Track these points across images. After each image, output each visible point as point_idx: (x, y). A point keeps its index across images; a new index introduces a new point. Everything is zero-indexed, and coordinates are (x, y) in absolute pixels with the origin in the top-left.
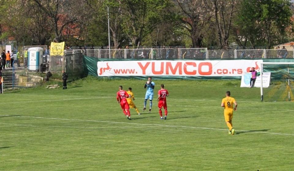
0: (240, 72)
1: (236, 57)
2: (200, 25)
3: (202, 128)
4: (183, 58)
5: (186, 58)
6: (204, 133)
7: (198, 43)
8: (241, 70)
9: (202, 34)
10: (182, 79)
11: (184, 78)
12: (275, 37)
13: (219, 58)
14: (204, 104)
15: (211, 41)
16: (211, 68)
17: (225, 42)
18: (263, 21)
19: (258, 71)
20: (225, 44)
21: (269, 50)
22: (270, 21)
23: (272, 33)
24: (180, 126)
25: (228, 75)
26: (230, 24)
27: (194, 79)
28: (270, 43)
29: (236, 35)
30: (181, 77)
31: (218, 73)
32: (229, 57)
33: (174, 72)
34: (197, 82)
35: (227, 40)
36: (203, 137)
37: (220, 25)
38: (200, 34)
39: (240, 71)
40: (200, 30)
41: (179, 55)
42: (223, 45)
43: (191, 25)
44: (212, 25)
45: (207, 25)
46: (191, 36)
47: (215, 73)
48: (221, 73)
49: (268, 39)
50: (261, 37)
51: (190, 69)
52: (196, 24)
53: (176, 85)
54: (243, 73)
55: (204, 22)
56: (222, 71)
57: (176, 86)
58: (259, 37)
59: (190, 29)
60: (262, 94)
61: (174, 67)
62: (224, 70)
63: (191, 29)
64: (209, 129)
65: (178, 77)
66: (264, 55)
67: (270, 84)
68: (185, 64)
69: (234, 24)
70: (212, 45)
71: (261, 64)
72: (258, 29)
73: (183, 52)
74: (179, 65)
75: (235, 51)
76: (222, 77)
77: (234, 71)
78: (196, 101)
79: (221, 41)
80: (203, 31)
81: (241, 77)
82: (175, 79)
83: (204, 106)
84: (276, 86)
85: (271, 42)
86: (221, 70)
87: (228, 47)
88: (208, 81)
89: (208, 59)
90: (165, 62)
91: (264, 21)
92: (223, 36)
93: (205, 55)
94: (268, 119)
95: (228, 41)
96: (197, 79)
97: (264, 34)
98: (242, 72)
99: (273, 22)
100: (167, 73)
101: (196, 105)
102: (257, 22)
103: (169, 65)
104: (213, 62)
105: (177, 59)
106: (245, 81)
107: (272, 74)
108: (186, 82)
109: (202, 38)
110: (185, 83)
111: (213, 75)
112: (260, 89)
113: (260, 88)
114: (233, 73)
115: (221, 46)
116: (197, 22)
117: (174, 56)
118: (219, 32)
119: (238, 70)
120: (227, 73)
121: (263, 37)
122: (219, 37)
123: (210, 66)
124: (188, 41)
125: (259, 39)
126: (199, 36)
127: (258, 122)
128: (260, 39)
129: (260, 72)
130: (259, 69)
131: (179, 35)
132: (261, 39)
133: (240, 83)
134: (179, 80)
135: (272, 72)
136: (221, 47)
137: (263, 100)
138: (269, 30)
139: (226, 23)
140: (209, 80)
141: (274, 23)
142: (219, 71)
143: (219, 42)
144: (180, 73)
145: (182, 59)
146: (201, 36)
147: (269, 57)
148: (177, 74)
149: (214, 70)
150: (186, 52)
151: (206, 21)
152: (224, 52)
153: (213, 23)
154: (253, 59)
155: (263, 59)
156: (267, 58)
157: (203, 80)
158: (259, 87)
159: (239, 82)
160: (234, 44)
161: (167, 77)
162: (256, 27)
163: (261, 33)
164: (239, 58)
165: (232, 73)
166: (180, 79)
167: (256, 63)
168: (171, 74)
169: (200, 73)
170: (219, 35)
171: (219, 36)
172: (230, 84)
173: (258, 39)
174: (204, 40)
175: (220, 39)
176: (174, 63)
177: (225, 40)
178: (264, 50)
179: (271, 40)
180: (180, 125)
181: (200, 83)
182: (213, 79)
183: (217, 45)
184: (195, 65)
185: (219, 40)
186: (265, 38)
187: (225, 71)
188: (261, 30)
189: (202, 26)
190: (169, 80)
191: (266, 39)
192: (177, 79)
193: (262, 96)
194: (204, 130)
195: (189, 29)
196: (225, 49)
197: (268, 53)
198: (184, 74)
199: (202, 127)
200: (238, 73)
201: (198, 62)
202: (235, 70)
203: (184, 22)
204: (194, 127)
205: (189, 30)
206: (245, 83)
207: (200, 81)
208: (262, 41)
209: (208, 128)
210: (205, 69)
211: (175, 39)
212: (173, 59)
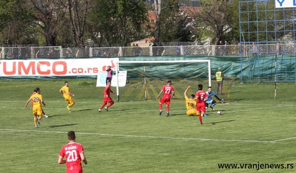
0: (96, 71)
1: (91, 55)
2: (54, 22)
3: (55, 132)
4: (36, 57)
5: (39, 57)
6: (58, 138)
7: (53, 42)
8: (97, 68)
9: (56, 31)
10: (36, 79)
11: (37, 78)
12: (131, 33)
14: (58, 105)
15: (66, 38)
16: (65, 68)
17: (80, 39)
18: (118, 18)
19: (115, 69)
20: (80, 41)
21: (125, 48)
22: (126, 17)
23: (128, 30)
24: (33, 131)
25: (83, 74)
26: (85, 21)
27: (48, 79)
28: (126, 40)
29: (91, 32)
30: (35, 78)
31: (73, 72)
32: (86, 56)
33: (27, 72)
34: (51, 82)
35: (82, 38)
36: (57, 142)
37: (74, 22)
38: (54, 31)
39: (96, 70)
40: (53, 28)
41: (32, 53)
42: (77, 43)
43: (44, 22)
44: (66, 22)
45: (61, 21)
46: (45, 33)
47: (70, 72)
48: (76, 72)
49: (124, 36)
50: (116, 34)
51: (44, 68)
52: (50, 21)
53: (29, 85)
54: (98, 72)
55: (57, 18)
56: (77, 71)
57: (29, 87)
58: (114, 33)
60: (118, 94)
61: (26, 67)
62: (79, 69)
63: (44, 27)
65: (31, 77)
66: (120, 53)
67: (127, 83)
68: (38, 64)
69: (88, 21)
70: (67, 43)
71: (117, 63)
72: (113, 26)
73: (36, 50)
74: (32, 64)
75: (91, 49)
76: (78, 77)
77: (90, 70)
78: (50, 103)
79: (75, 38)
80: (57, 28)
81: (97, 76)
82: (28, 80)
83: (58, 108)
84: (133, 85)
85: (127, 39)
86: (76, 69)
87: (83, 44)
88: (62, 81)
89: (62, 58)
90: (17, 61)
92: (78, 34)
93: (59, 54)
94: (124, 121)
95: (83, 39)
96: (51, 79)
97: (120, 31)
98: (97, 71)
99: (128, 19)
100: (20, 73)
101: (51, 107)
102: (112, 18)
103: (21, 64)
104: (68, 61)
105: (30, 58)
107: (128, 72)
108: (39, 82)
109: (56, 35)
110: (38, 83)
111: (68, 74)
112: (116, 89)
113: (116, 87)
114: (89, 72)
115: (76, 44)
116: (51, 19)
117: (27, 55)
118: (73, 29)
119: (94, 69)
120: (82, 72)
121: (119, 34)
122: (73, 35)
123: (65, 65)
124: (41, 39)
125: (114, 36)
126: (53, 33)
127: (114, 124)
128: (115, 36)
129: (115, 71)
130: (115, 67)
131: (31, 33)
132: (117, 36)
133: (96, 82)
134: (33, 80)
135: (128, 70)
136: (76, 45)
137: (119, 100)
138: (125, 27)
139: (80, 19)
140: (64, 79)
141: (130, 20)
142: (74, 71)
143: (74, 40)
144: (34, 73)
145: (35, 58)
146: (55, 34)
147: (126, 55)
148: (30, 74)
149: (69, 69)
150: (39, 51)
151: (59, 17)
152: (78, 51)
153: (67, 20)
154: (109, 57)
155: (119, 57)
156: (123, 56)
157: (58, 79)
158: (114, 86)
160: (89, 41)
161: (20, 77)
162: (112, 23)
163: (117, 30)
164: (94, 56)
165: (87, 72)
166: (34, 80)
167: (112, 61)
168: (23, 74)
169: (55, 72)
170: (73, 32)
171: (73, 34)
172: (85, 84)
173: (113, 36)
174: (58, 37)
175: (74, 36)
176: (26, 63)
177: (80, 37)
178: (120, 48)
179: (127, 38)
180: (33, 130)
181: (54, 83)
182: (68, 79)
183: (71, 42)
184: (48, 64)
185: (74, 38)
186: (121, 34)
187: (80, 71)
188: (118, 27)
189: (56, 22)
190: (22, 81)
191: (122, 36)
192: (30, 79)
193: (119, 96)
194: (58, 134)
195: (43, 26)
196: (80, 47)
197: (124, 51)
198: (37, 74)
199: (56, 131)
200: (94, 72)
201: (52, 61)
202: (91, 69)
203: (37, 19)
204: (47, 132)
205: (42, 27)
207: (55, 81)
208: (118, 38)
209: (62, 132)
210: (60, 68)
211: (28, 36)
212: (25, 59)
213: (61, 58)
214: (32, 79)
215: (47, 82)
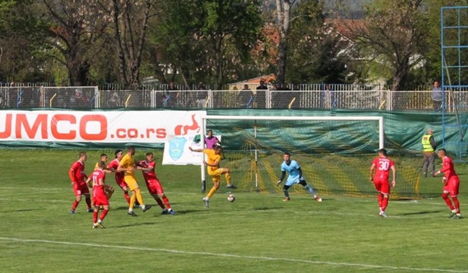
0: (162, 135)
1: (153, 104)
2: (85, 40)
3: (84, 244)
4: (51, 106)
5: (56, 106)
6: (89, 255)
7: (81, 77)
8: (164, 130)
9: (87, 60)
10: (48, 147)
11: (51, 146)
12: (231, 66)
13: (121, 107)
15: (107, 72)
16: (104, 126)
17: (133, 74)
18: (208, 35)
19: (198, 132)
20: (133, 78)
21: (218, 92)
22: (221, 34)
23: (225, 59)
24: (40, 241)
25: (138, 140)
26: (143, 40)
27: (72, 148)
28: (220, 78)
29: (155, 62)
30: (47, 145)
31: (119, 136)
32: (141, 106)
33: (31, 133)
35: (137, 71)
36: (87, 262)
37: (123, 42)
38: (84, 59)
39: (162, 133)
40: (84, 51)
41: (42, 98)
42: (128, 81)
43: (66, 41)
44: (108, 42)
45: (98, 41)
46: (67, 62)
47: (112, 136)
48: (124, 136)
49: (218, 71)
50: (203, 66)
51: (64, 127)
52: (77, 40)
53: (35, 159)
54: (166, 136)
55: (92, 35)
56: (126, 133)
57: (36, 162)
58: (199, 65)
59: (65, 48)
60: (203, 179)
61: (31, 124)
62: (130, 130)
63: (67, 50)
64: (99, 246)
65: (39, 144)
66: (209, 101)
68: (53, 119)
69: (152, 41)
70: (108, 81)
71: (203, 119)
72: (197, 51)
73: (50, 93)
74: (42, 119)
75: (153, 93)
76: (127, 145)
77: (151, 133)
79: (124, 72)
80: (90, 53)
81: (164, 144)
82: (34, 148)
84: (233, 163)
85: (223, 77)
86: (124, 130)
87: (139, 84)
88: (98, 152)
89: (98, 108)
90: (14, 113)
91: (210, 36)
92: (130, 65)
94: (214, 227)
95: (138, 74)
96: (76, 148)
97: (209, 61)
98: (165, 134)
99: (227, 37)
100: (18, 136)
102: (196, 36)
103: (22, 119)
104: (110, 115)
105: (39, 107)
106: (170, 152)
107: (223, 138)
108: (54, 153)
109: (89, 66)
110: (53, 156)
111: (108, 140)
112: (200, 169)
113: (200, 166)
114: (148, 136)
115: (125, 82)
116: (79, 35)
117: (32, 102)
118: (121, 55)
119: (158, 130)
120: (136, 136)
121: (208, 67)
122: (121, 65)
123: (104, 122)
124: (60, 72)
125: (199, 69)
126: (82, 63)
127: (195, 232)
128: (201, 69)
129: (200, 135)
130: (198, 129)
131: (41, 61)
132: (204, 71)
133: (162, 156)
134: (42, 149)
135: (224, 135)
136: (126, 85)
137: (205, 189)
138: (220, 52)
139: (135, 38)
140: (101, 149)
141: (230, 40)
142: (121, 133)
143: (121, 75)
144: (45, 135)
145: (47, 107)
146: (85, 63)
147: (219, 106)
148: (38, 138)
149: (111, 130)
150: (55, 95)
151: (95, 33)
152: (130, 96)
153: (110, 38)
154: (188, 109)
155: (207, 109)
156: (215, 108)
157: (89, 149)
158: (199, 164)
159: (160, 154)
160: (151, 79)
161: (19, 143)
162: (194, 46)
163: (204, 60)
164: (160, 107)
165: (145, 136)
166: (45, 149)
167: (193, 116)
168: (25, 137)
169: (84, 135)
170: (121, 60)
171: (121, 63)
173: (197, 70)
174: (92, 70)
175: (123, 68)
176: (32, 116)
177: (134, 71)
178: (210, 92)
179: (222, 73)
180: (41, 239)
182: (109, 149)
183: (117, 80)
184: (73, 120)
185: (121, 71)
186: (211, 67)
187: (133, 133)
188: (205, 53)
189: (88, 42)
190: (22, 150)
191: (212, 69)
192: (38, 147)
193: (204, 181)
195: (63, 48)
196: (132, 89)
197: (216, 97)
198: (51, 138)
199: (84, 242)
200: (158, 137)
201: (79, 115)
202: (152, 130)
203: (53, 35)
204: (68, 243)
205: (62, 51)
206: (172, 157)
208: (206, 74)
209: (96, 245)
210: (93, 128)
211: (36, 69)
212: (30, 108)
213: (96, 108)
214: (41, 147)
215: (68, 153)
